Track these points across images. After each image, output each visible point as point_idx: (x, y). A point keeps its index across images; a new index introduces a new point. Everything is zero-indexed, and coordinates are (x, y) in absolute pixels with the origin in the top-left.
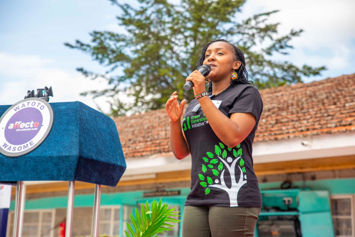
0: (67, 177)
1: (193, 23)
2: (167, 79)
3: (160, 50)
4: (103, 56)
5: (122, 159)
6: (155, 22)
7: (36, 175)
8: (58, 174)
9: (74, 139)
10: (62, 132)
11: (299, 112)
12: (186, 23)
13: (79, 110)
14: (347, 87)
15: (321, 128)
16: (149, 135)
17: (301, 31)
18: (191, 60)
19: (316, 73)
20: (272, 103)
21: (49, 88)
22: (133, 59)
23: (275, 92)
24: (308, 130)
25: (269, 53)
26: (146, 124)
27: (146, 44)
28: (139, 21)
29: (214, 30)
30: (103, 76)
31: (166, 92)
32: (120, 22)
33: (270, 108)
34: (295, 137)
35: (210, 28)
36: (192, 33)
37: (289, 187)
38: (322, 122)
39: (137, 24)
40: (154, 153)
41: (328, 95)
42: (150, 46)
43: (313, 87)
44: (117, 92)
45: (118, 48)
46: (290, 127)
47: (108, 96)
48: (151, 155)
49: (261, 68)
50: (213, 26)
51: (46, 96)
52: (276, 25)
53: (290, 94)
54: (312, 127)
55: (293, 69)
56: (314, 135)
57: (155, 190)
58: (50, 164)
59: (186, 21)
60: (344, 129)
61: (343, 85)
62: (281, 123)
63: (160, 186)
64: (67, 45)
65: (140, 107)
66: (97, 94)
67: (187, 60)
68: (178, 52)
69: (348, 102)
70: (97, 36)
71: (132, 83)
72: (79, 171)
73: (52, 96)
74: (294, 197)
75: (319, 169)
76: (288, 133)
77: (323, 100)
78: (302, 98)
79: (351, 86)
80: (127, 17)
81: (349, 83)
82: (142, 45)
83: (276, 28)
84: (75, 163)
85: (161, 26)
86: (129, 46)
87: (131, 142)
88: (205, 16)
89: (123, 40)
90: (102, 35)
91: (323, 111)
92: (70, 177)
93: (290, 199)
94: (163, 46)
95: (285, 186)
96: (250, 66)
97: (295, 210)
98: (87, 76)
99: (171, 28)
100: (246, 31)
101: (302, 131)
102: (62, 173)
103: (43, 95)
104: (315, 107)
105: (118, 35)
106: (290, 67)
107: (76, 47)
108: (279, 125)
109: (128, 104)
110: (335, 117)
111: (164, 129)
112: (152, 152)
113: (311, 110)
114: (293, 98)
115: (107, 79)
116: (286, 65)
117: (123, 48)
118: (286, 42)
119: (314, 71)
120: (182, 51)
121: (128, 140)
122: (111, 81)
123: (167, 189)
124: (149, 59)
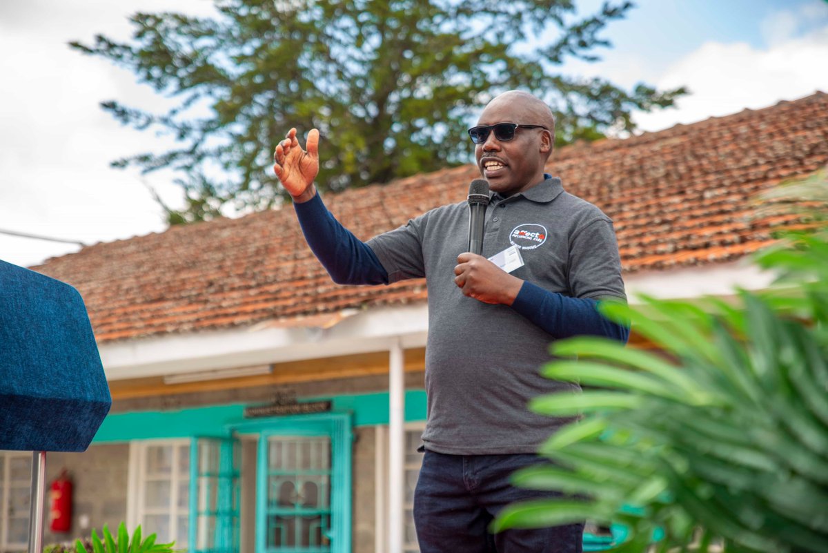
3: (299, 56)
4: (163, 70)
14: (715, 148)
15: (643, 255)
16: (256, 270)
17: (627, 6)
18: (372, 78)
19: (666, 102)
22: (236, 77)
25: (555, 59)
26: (255, 241)
27: (264, 42)
29: (423, 7)
30: (165, 121)
38: (647, 239)
40: (261, 319)
41: (670, 168)
42: (275, 46)
43: (643, 148)
44: (200, 158)
45: (198, 53)
47: (178, 168)
48: (255, 322)
53: (588, 164)
55: (613, 95)
57: (273, 400)
60: (691, 256)
61: (708, 143)
63: (285, 390)
64: (75, 45)
65: (256, 191)
66: (152, 165)
67: (365, 79)
68: (342, 58)
69: (709, 189)
70: (145, 23)
71: (234, 136)
77: (656, 181)
78: (611, 177)
79: (726, 146)
81: (721, 136)
82: (256, 43)
86: (224, 47)
87: (213, 289)
89: (210, 33)
90: (158, 21)
91: (653, 210)
94: (306, 46)
98: (126, 121)
99: (322, 4)
100: (503, 7)
104: (637, 199)
105: (196, 21)
106: (607, 90)
107: (98, 51)
109: (226, 185)
110: (677, 226)
111: (292, 253)
112: (257, 317)
113: (626, 208)
114: (593, 175)
115: (175, 126)
116: (597, 87)
117: (210, 54)
118: (592, 33)
119: (661, 98)
120: (351, 58)
121: (206, 285)
122: (183, 132)
123: (301, 399)
124: (273, 76)
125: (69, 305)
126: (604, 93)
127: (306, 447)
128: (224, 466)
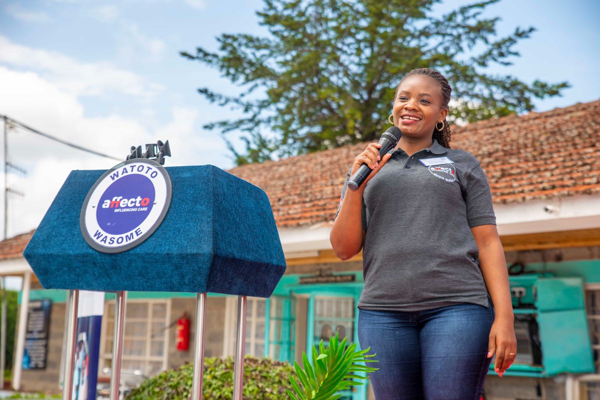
0: (194, 286)
1: (369, 20)
2: (329, 103)
3: (320, 61)
4: (237, 70)
5: (280, 253)
6: (312, 19)
7: (146, 282)
8: (179, 282)
9: (204, 226)
10: (185, 214)
11: (538, 158)
12: (358, 20)
13: (213, 179)
15: (575, 185)
16: (308, 191)
17: (531, 30)
18: (366, 75)
19: (553, 92)
20: (493, 143)
21: (164, 142)
22: (281, 74)
23: (497, 125)
24: (553, 187)
25: (483, 64)
26: (303, 173)
27: (299, 52)
28: (289, 18)
29: (400, 30)
30: (237, 101)
31: (328, 123)
32: (262, 19)
33: (491, 151)
34: (534, 198)
35: (394, 28)
36: (368, 35)
37: (521, 273)
38: (576, 175)
39: (286, 23)
40: (317, 222)
41: (581, 130)
42: (305, 55)
43: (556, 118)
44: (258, 124)
45: (258, 60)
46: (524, 182)
49: (471, 86)
50: (399, 25)
51: (160, 156)
52: (493, 21)
53: (521, 129)
54: (560, 183)
55: (519, 87)
56: (564, 196)
58: (167, 265)
59: (358, 16)
62: (510, 175)
63: (325, 267)
64: (184, 54)
65: (291, 145)
66: (228, 127)
67: (361, 75)
68: (346, 63)
70: (227, 40)
71: (279, 110)
72: (214, 277)
73: (170, 155)
74: (529, 287)
75: (568, 244)
76: (522, 192)
77: (573, 139)
78: (540, 136)
80: (271, 13)
82: (294, 53)
83: (493, 25)
84: (206, 265)
85: (321, 25)
86: (274, 55)
87: (281, 203)
88: (388, 9)
89: (266, 47)
90: (235, 39)
91: (575, 157)
92: (199, 287)
93: (522, 289)
94: (324, 55)
95: (514, 270)
96: (454, 83)
97: (531, 306)
98: (213, 100)
99: (336, 29)
100: (449, 31)
101: (544, 189)
102: (186, 280)
103: (156, 154)
104: (562, 150)
105: (258, 40)
106: (515, 84)
107: (198, 58)
108: (508, 179)
109: (273, 141)
110: (595, 167)
111: (329, 183)
112: (314, 220)
113: (555, 155)
114: (526, 134)
115: (242, 104)
116: (509, 81)
117: (266, 59)
118: (508, 47)
119: (550, 89)
120: (352, 62)
121: (276, 200)
122: (247, 108)
123: (335, 273)
124: (304, 74)
125: (262, 202)
126: (513, 86)
127: (338, 303)
128: (285, 314)
